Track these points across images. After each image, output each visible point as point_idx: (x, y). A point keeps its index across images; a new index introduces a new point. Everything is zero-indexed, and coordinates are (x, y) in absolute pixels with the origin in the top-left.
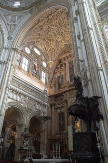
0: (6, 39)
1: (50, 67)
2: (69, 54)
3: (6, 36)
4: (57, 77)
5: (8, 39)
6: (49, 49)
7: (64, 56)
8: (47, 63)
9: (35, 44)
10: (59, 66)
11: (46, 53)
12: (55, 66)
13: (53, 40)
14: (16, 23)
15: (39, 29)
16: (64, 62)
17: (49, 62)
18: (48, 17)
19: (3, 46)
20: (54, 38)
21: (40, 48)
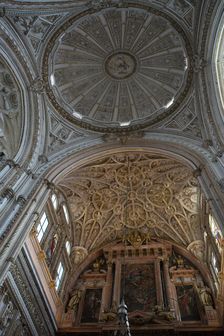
0: (35, 157)
1: (77, 260)
2: (128, 248)
3: (38, 151)
4: (84, 289)
5: (39, 160)
6: (90, 221)
7: (116, 248)
8: (72, 247)
9: (70, 199)
10: (96, 265)
11: (78, 227)
12: (87, 262)
13: (105, 207)
14: (67, 141)
15: (96, 174)
16: (111, 260)
17: (78, 248)
18: (123, 162)
19: (26, 165)
20: (109, 205)
21: (73, 211)
